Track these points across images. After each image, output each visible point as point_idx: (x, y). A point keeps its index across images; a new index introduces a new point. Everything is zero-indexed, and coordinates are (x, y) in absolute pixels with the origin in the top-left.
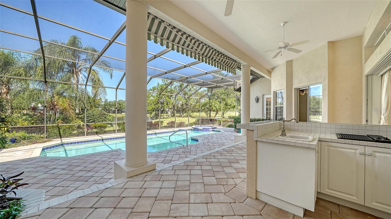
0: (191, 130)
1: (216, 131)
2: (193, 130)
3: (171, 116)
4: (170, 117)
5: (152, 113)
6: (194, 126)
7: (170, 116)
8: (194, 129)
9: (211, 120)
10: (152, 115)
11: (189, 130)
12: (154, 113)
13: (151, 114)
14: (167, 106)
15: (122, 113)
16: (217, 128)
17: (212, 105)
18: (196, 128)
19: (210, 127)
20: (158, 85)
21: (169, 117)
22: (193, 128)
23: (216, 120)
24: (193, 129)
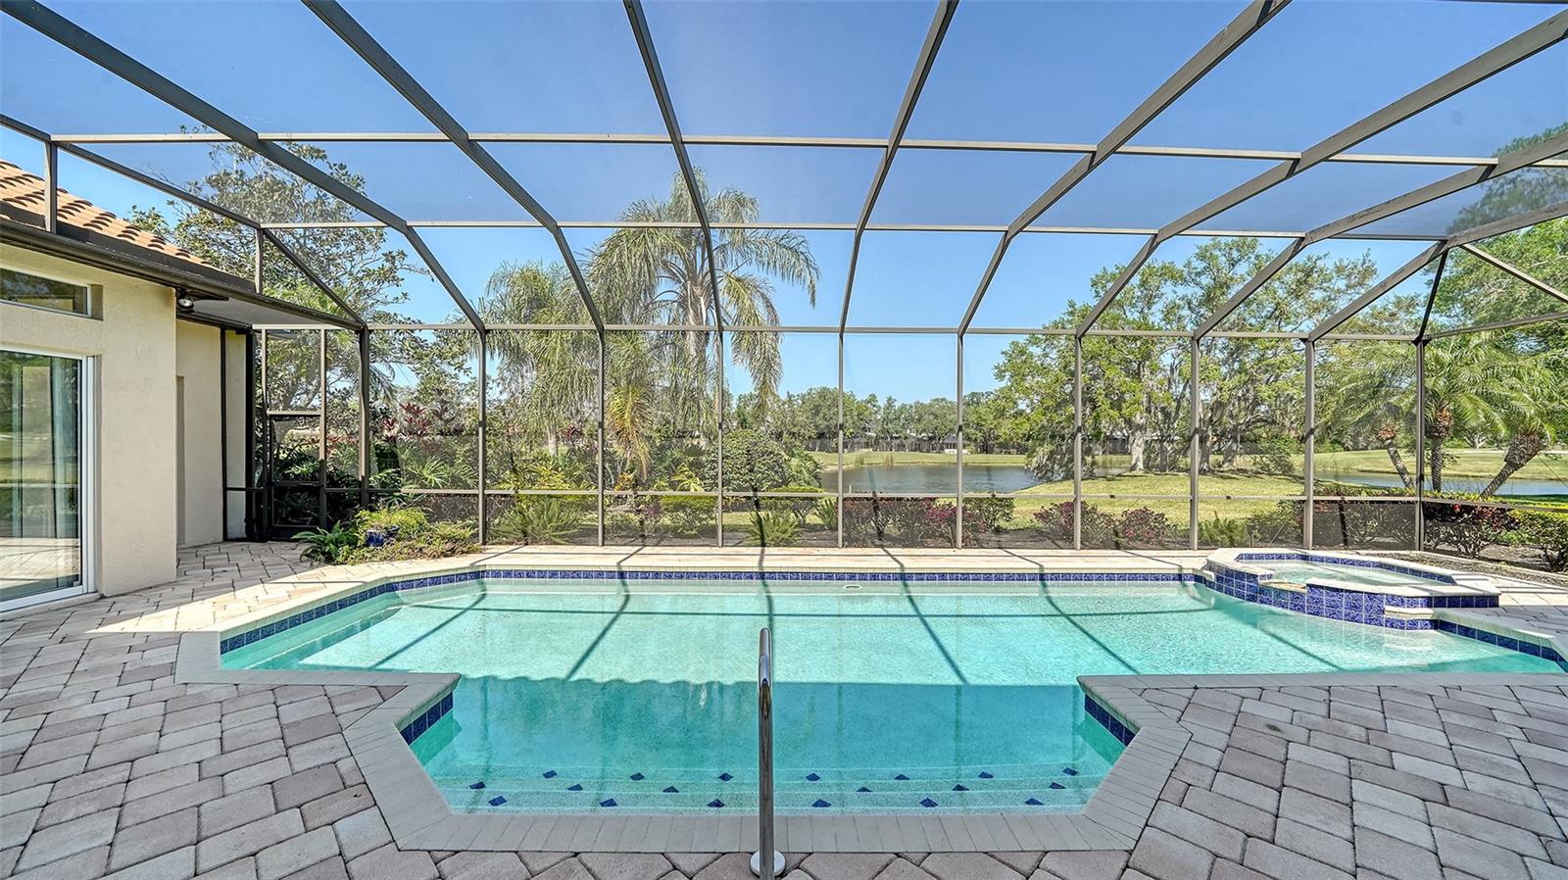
0: (1198, 579)
1: (1486, 638)
2: (1210, 585)
3: (1148, 468)
4: (1141, 473)
5: (1035, 451)
6: (1226, 557)
7: (1140, 465)
8: (1218, 578)
9: (1438, 512)
10: (1035, 460)
11: (1180, 577)
12: (1042, 452)
13: (1029, 456)
14: (1115, 413)
15: (947, 451)
16: (1502, 602)
17: (1452, 389)
18: (1240, 575)
19: (1407, 588)
20: (1071, 313)
21: (1134, 473)
22: (1210, 566)
23: (1502, 518)
24: (1211, 576)
